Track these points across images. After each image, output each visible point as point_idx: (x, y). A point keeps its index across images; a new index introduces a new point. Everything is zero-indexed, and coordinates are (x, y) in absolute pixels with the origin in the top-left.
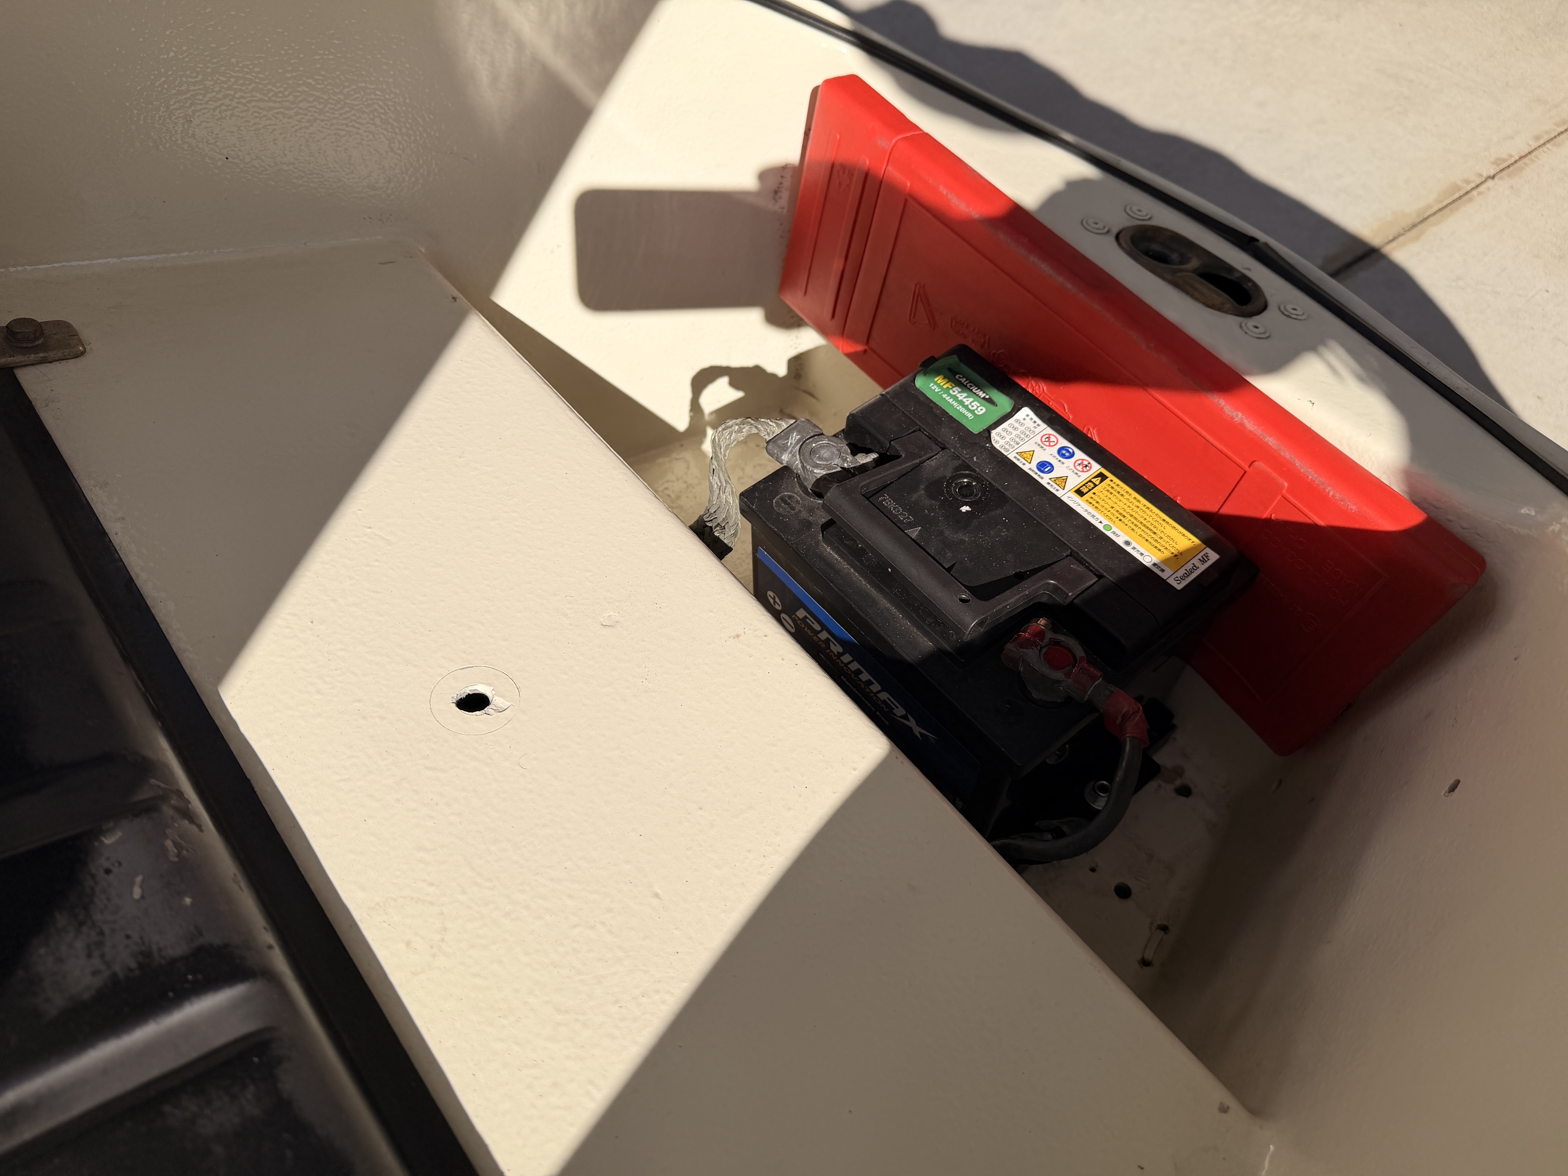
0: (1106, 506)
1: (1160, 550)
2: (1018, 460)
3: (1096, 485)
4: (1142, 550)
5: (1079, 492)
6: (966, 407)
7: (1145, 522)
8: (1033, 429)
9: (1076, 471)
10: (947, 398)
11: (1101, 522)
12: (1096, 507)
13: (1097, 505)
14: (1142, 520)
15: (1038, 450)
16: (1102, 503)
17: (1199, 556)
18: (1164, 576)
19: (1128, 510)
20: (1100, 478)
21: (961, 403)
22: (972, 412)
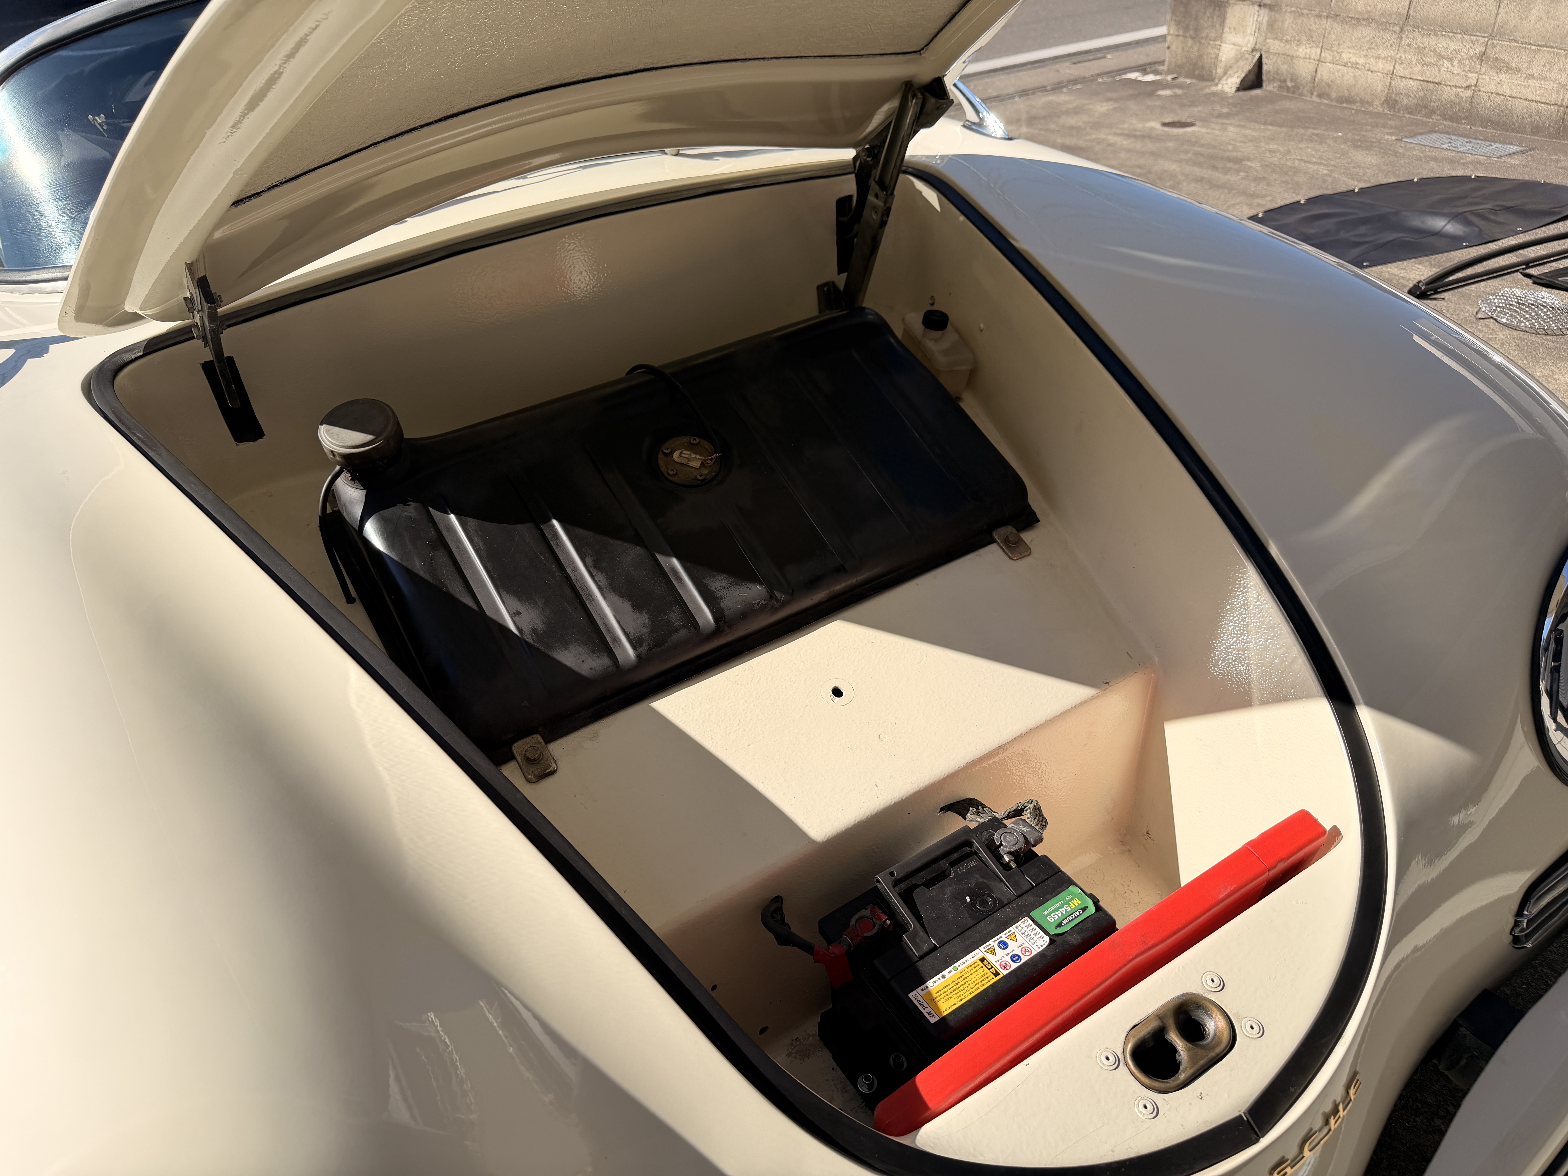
0: (972, 972)
1: (938, 992)
2: (1009, 932)
3: (989, 969)
4: (938, 983)
5: (982, 960)
6: (1054, 911)
7: (960, 989)
8: (1036, 944)
9: (1000, 961)
10: (1060, 903)
11: (959, 966)
12: (971, 966)
13: (973, 966)
14: (961, 988)
15: (1019, 944)
16: (975, 970)
17: (932, 1012)
18: (919, 990)
19: (969, 983)
20: (995, 972)
21: (1057, 909)
22: (1050, 914)
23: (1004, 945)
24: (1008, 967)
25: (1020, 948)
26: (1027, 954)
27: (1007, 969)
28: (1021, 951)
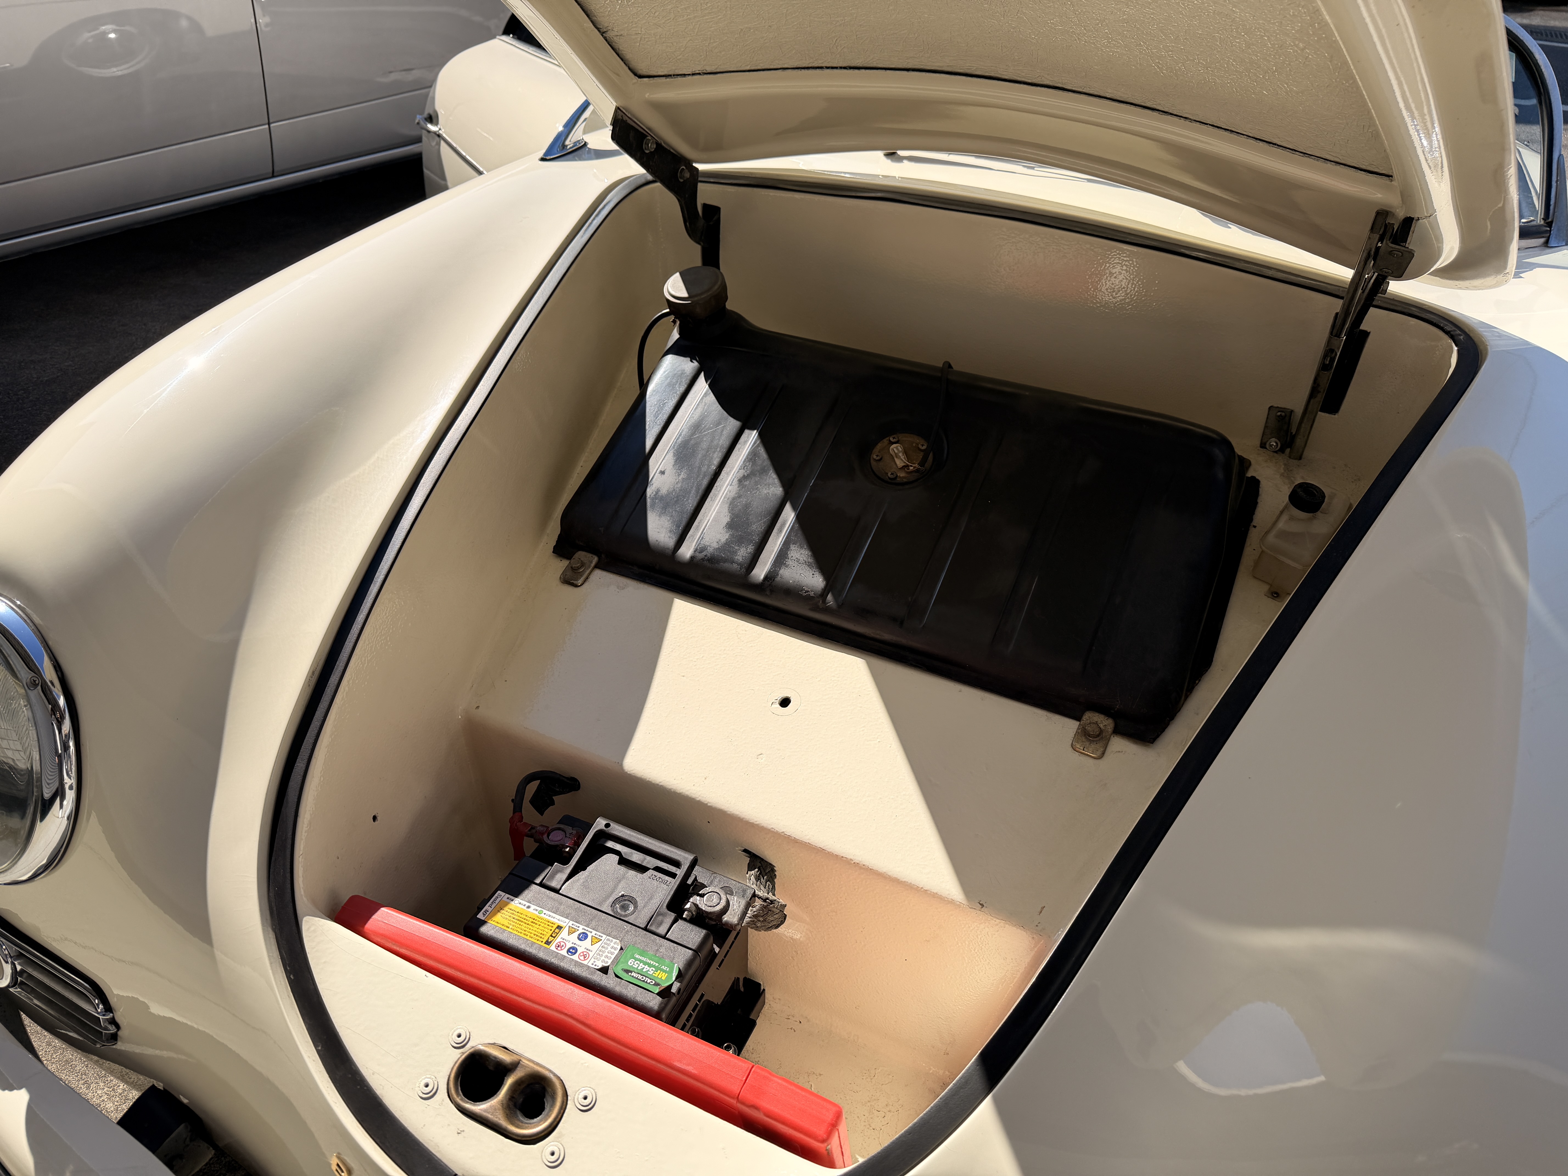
0: (543, 925)
1: (511, 909)
2: (599, 936)
3: (551, 936)
4: (520, 906)
5: (560, 928)
6: (641, 961)
7: (520, 923)
8: (596, 960)
9: (564, 941)
10: (655, 963)
11: (545, 914)
12: (549, 922)
13: (549, 924)
14: (522, 924)
15: (590, 947)
16: (546, 926)
17: (488, 913)
18: (508, 896)
19: (530, 927)
20: (549, 941)
21: (645, 963)
22: (636, 959)
23: (583, 937)
24: (559, 948)
25: (585, 950)
26: (582, 958)
27: (557, 949)
28: (583, 952)
